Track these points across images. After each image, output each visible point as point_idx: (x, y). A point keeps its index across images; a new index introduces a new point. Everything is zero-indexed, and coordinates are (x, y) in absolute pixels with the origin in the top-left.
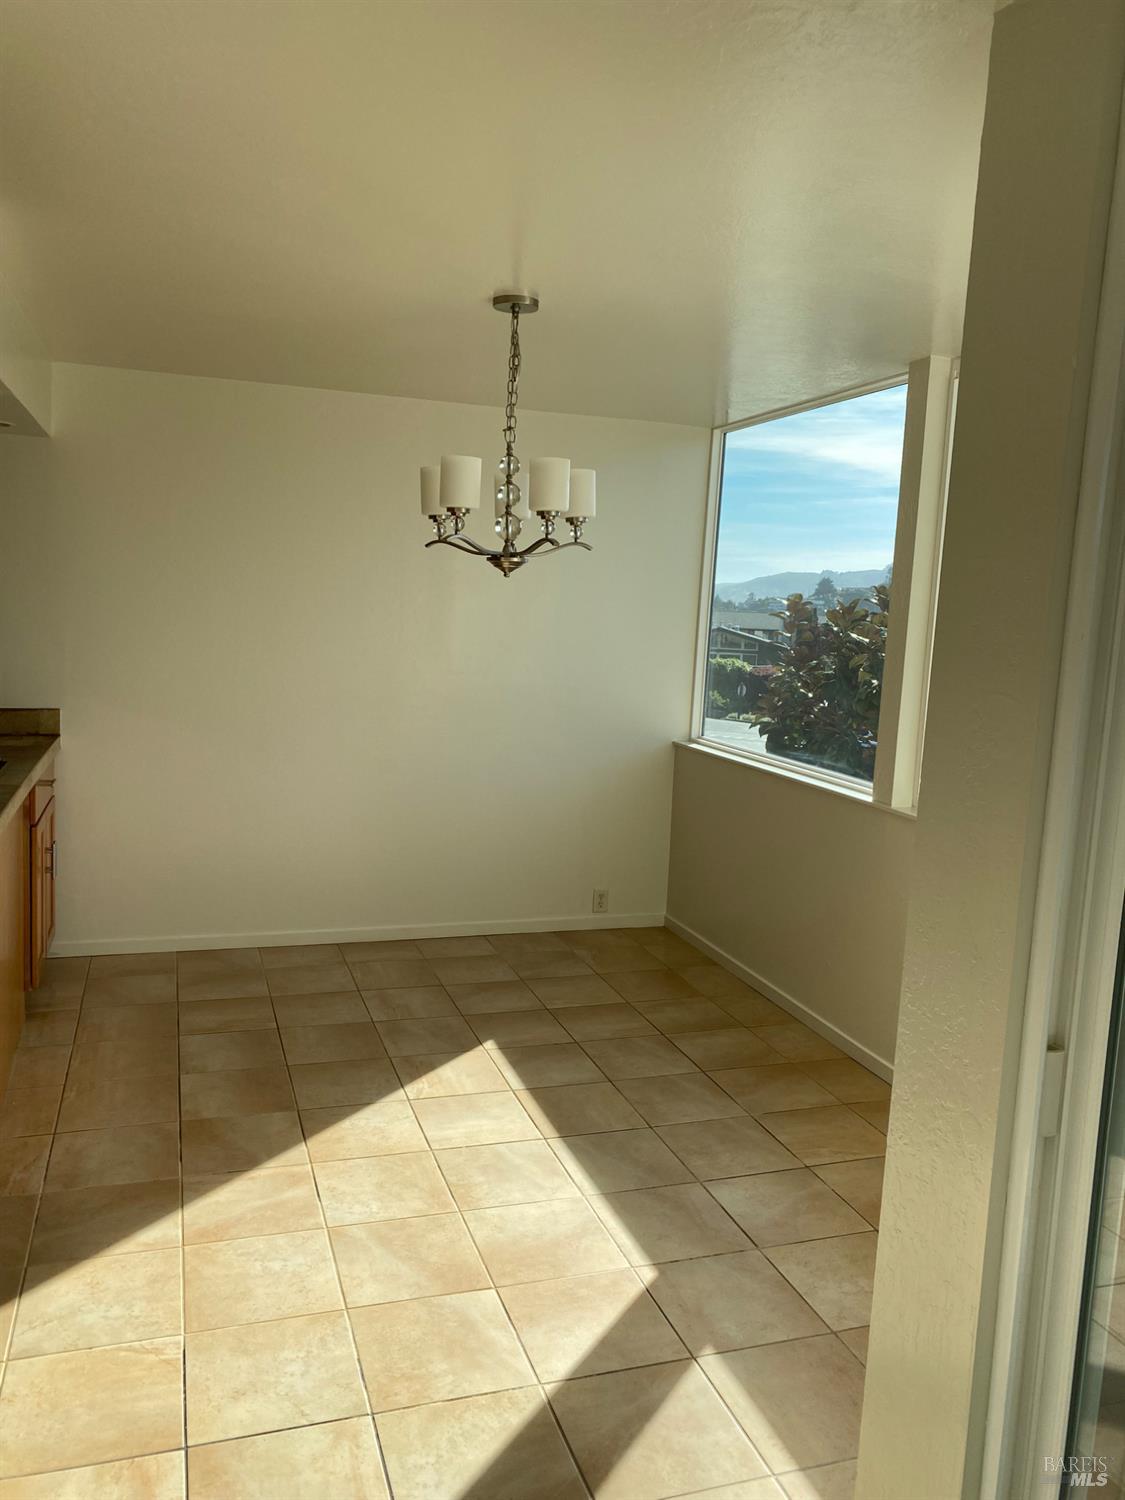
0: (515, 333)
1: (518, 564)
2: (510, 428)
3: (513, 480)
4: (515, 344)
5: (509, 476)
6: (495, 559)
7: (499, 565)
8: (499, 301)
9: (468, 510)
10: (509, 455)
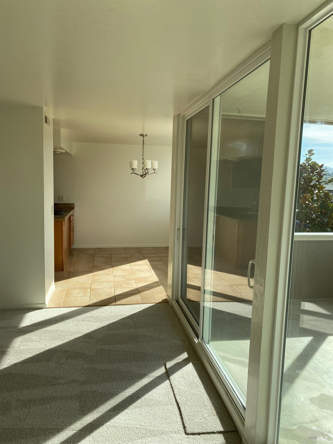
0: (143, 140)
1: (145, 177)
2: (143, 155)
3: (144, 163)
4: (143, 142)
5: (143, 163)
6: (141, 176)
7: (142, 177)
8: (141, 135)
9: (135, 169)
10: (143, 159)
